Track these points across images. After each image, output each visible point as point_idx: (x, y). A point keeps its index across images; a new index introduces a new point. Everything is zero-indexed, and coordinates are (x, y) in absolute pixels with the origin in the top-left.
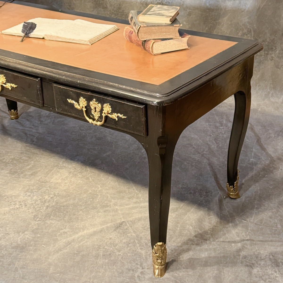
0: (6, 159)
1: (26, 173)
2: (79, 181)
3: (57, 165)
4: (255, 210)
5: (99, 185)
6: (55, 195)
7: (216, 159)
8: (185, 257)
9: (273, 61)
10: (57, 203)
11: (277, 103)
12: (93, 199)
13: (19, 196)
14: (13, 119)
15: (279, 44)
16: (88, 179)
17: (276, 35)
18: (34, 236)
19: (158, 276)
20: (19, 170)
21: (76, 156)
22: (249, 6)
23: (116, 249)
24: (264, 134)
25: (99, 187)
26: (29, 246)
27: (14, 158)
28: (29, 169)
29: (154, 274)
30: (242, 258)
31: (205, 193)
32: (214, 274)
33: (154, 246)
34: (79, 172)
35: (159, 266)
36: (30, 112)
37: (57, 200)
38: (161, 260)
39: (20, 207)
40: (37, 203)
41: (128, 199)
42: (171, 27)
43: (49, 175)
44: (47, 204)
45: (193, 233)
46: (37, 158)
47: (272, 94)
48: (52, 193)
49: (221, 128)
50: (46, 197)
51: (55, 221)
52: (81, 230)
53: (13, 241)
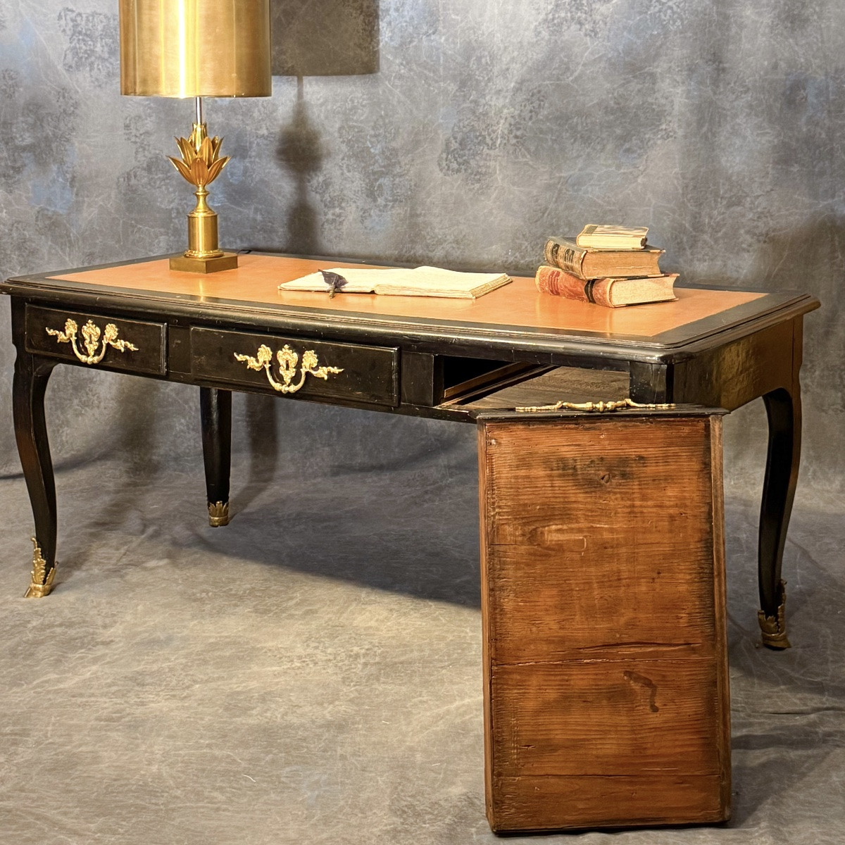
0: (235, 589)
1: (293, 612)
3: (356, 599)
5: (466, 627)
6: (374, 646)
9: (808, 393)
10: (385, 657)
12: (463, 649)
13: (293, 649)
14: (217, 526)
16: (435, 619)
17: (812, 336)
18: (357, 709)
20: (275, 608)
21: (393, 583)
22: (745, 271)
24: (814, 545)
25: (468, 631)
26: (353, 723)
28: (297, 604)
30: (823, 736)
34: (412, 609)
36: (250, 513)
37: (383, 652)
39: (303, 666)
40: (339, 658)
42: (644, 255)
43: (345, 614)
44: (362, 661)
46: (306, 588)
47: (814, 472)
48: (366, 642)
50: (356, 649)
51: (393, 686)
52: (457, 698)
53: (314, 717)
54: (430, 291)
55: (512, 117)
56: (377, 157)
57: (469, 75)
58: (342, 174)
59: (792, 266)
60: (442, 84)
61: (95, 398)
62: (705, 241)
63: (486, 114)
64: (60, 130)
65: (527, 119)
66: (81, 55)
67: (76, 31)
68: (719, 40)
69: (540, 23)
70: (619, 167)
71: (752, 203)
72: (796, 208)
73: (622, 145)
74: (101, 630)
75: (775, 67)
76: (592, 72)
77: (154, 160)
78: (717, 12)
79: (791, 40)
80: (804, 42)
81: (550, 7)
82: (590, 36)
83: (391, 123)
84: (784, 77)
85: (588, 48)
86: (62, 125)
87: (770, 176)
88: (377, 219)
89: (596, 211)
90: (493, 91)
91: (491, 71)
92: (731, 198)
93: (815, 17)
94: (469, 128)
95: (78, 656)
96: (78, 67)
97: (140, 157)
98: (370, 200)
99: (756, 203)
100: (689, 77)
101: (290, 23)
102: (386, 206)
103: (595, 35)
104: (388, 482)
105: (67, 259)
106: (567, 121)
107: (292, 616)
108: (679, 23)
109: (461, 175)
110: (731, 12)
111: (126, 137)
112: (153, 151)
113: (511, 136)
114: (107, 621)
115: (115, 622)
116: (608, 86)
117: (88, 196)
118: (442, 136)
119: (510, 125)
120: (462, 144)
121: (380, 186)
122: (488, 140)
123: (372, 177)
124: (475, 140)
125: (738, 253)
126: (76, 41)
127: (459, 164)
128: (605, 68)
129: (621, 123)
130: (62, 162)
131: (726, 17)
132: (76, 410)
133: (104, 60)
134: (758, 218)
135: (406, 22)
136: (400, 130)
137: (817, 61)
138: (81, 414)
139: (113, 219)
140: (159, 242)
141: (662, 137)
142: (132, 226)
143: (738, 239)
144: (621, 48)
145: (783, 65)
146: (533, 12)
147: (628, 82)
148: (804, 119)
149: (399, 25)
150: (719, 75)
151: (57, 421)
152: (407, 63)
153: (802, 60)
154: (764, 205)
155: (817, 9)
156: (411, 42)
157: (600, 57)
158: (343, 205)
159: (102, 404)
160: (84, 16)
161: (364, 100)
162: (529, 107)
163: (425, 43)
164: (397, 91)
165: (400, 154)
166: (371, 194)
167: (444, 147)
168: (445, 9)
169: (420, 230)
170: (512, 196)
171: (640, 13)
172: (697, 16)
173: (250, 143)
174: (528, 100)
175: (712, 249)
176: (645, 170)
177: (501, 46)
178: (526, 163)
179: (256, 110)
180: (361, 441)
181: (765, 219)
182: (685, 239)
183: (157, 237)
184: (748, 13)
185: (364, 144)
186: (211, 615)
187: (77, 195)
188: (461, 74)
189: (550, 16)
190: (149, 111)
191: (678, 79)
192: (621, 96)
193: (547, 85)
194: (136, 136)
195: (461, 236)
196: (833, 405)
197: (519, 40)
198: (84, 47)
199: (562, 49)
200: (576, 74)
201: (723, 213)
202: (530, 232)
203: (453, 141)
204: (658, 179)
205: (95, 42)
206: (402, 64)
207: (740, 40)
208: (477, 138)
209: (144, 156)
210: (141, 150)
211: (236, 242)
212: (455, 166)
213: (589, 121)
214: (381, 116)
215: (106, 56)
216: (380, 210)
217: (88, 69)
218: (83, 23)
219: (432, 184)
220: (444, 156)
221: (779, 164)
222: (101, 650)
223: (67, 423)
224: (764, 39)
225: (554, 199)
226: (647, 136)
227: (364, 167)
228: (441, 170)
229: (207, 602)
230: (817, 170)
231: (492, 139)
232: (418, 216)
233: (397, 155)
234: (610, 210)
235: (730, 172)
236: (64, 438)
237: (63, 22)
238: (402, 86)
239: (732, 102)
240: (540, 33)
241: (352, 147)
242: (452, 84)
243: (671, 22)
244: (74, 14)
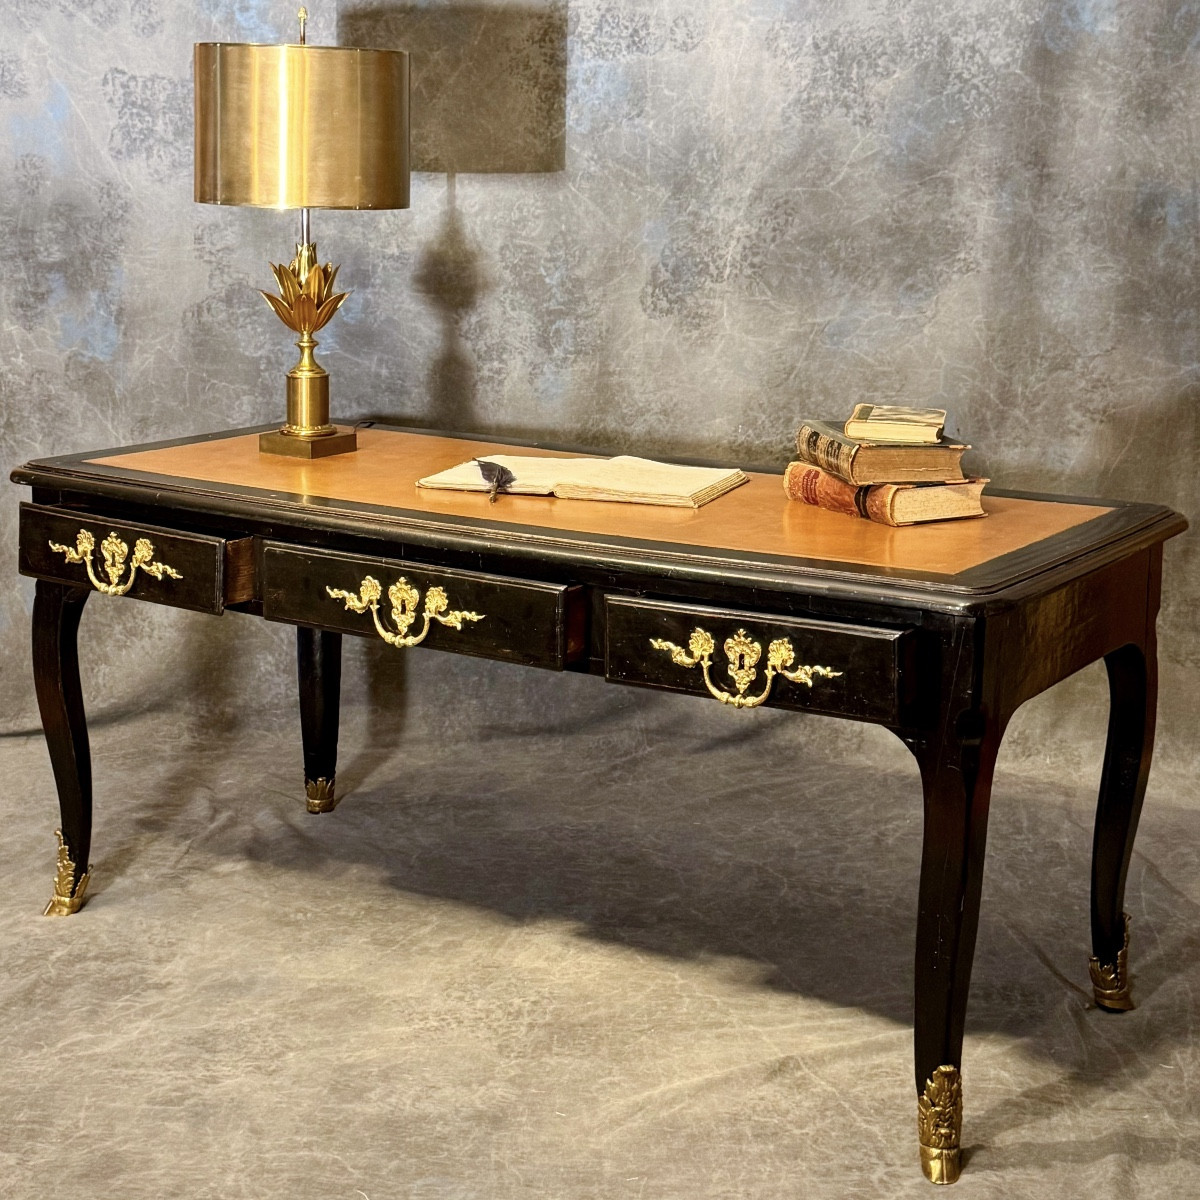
1: (427, 943)
2: (607, 964)
4: (1190, 1036)
6: (543, 997)
7: (1029, 914)
8: (1007, 1138)
10: (559, 1016)
11: (1183, 776)
12: (670, 1005)
13: (428, 1000)
14: (317, 813)
15: (1175, 584)
18: (520, 1093)
19: (942, 1179)
20: (401, 937)
22: (1073, 462)
23: (790, 1122)
24: (1164, 856)
26: (515, 1115)
29: (927, 1173)
30: (1183, 1147)
32: (1110, 1175)
33: (929, 1082)
35: (942, 1148)
36: (366, 794)
37: (555, 1009)
38: (948, 1127)
39: (442, 1027)
40: (493, 1016)
41: (779, 1008)
42: (941, 452)
43: (502, 949)
44: (527, 1020)
45: (1014, 1088)
48: (531, 992)
49: (1018, 837)
50: (517, 1001)
51: (570, 1058)
52: (663, 1079)
53: (458, 1105)
54: (632, 495)
55: (747, 237)
56: (554, 290)
57: (687, 175)
58: (504, 313)
60: (648, 188)
61: (146, 624)
62: (1017, 419)
63: (710, 232)
64: (102, 241)
65: (768, 240)
66: (134, 136)
67: (129, 102)
68: (1043, 134)
69: (789, 105)
70: (897, 311)
71: (1085, 366)
72: (1147, 374)
73: (902, 280)
74: (152, 967)
75: (1122, 174)
76: (862, 175)
77: (237, 287)
78: (1042, 94)
79: (1145, 137)
80: (1164, 139)
81: (804, 83)
82: (861, 124)
83: (575, 242)
84: (1134, 189)
85: (856, 142)
86: (105, 235)
87: (1111, 328)
88: (552, 378)
89: (864, 373)
90: (721, 200)
91: (718, 171)
92: (1055, 358)
93: (1181, 105)
94: (685, 251)
95: (120, 1004)
96: (130, 152)
97: (216, 282)
98: (542, 351)
99: (1091, 366)
100: (1001, 185)
101: (434, 97)
102: (565, 359)
103: (868, 123)
104: (560, 751)
105: (110, 426)
106: (825, 244)
107: (425, 951)
108: (986, 108)
109: (674, 318)
110: (1060, 95)
111: (197, 253)
112: (235, 276)
113: (745, 264)
114: (163, 953)
115: (174, 955)
116: (884, 195)
117: (140, 338)
118: (647, 261)
119: (745, 248)
120: (676, 273)
121: (557, 331)
122: (712, 268)
123: (546, 318)
124: (694, 269)
125: (1063, 437)
126: (128, 115)
127: (670, 302)
128: (880, 170)
129: (902, 249)
130: (104, 289)
131: (1055, 102)
132: (118, 641)
133: (167, 143)
134: (1093, 387)
135: (599, 98)
136: (588, 252)
137: (1181, 167)
138: (125, 646)
139: (177, 370)
140: (241, 404)
141: (960, 270)
142: (203, 380)
143: (1064, 416)
144: (903, 142)
145: (1133, 171)
146: (781, 89)
147: (913, 191)
148: (1160, 250)
149: (590, 104)
150: (1042, 183)
151: (91, 656)
152: (600, 158)
153: (1161, 165)
154: (1101, 369)
155: (1183, 93)
156: (606, 127)
157: (873, 155)
158: (505, 356)
159: (156, 632)
160: (140, 80)
161: (537, 208)
162: (771, 224)
163: (625, 130)
164: (584, 197)
165: (586, 287)
166: (545, 342)
167: (650, 277)
168: (654, 81)
169: (613, 395)
170: (744, 349)
171: (932, 93)
172: (1013, 99)
173: (374, 266)
174: (771, 213)
175: (1027, 429)
176: (934, 316)
177: (734, 136)
178: (766, 303)
179: (383, 220)
180: (523, 692)
181: (1102, 390)
182: (989, 415)
183: (238, 398)
184: (1085, 97)
185: (535, 270)
186: (312, 948)
187: (125, 334)
188: (676, 174)
189: (805, 96)
190: (230, 218)
191: (984, 188)
192: (903, 211)
193: (798, 193)
194: (211, 253)
195: (672, 404)
196: (1193, 654)
197: (760, 127)
198: (139, 125)
199: (821, 143)
200: (840, 178)
201: (1043, 380)
202: (769, 402)
203: (663, 270)
204: (952, 330)
205: (154, 118)
206: (592, 159)
207: (1073, 135)
208: (696, 266)
209: (222, 281)
210: (218, 272)
212: (664, 304)
213: (855, 244)
214: (561, 232)
215: (170, 137)
216: (557, 366)
217: (144, 155)
218: (139, 90)
219: (631, 330)
220: (650, 290)
221: (1125, 312)
222: (153, 997)
223: (105, 659)
224: (1107, 134)
225: (804, 355)
226: (938, 268)
227: (534, 305)
228: (645, 310)
229: (304, 927)
230: (1177, 321)
231: (717, 268)
232: (611, 374)
233: (582, 287)
234: (884, 373)
235: (1055, 321)
236: (100, 681)
237: (109, 88)
238: (591, 189)
239: (1059, 222)
240: (789, 118)
241: (518, 275)
242: (663, 189)
243: (976, 107)
244: (126, 78)
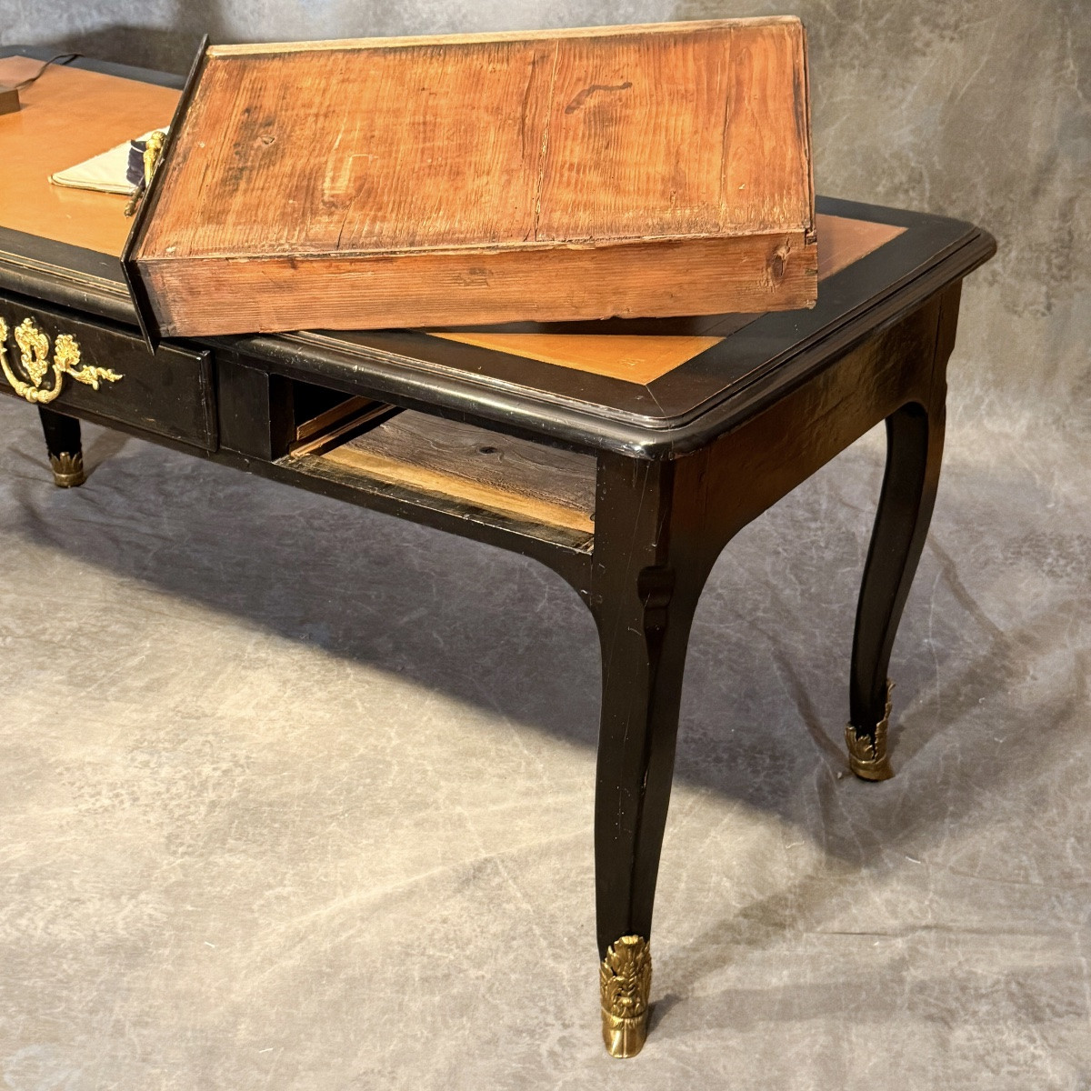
0: (51, 631)
1: (129, 681)
2: (321, 713)
3: (236, 655)
4: (947, 820)
5: (391, 727)
6: (237, 764)
7: (802, 637)
8: (712, 986)
9: (996, 285)
10: (247, 791)
11: (1007, 436)
12: (374, 778)
13: (107, 766)
14: (66, 487)
15: (1020, 228)
16: (349, 704)
17: (1011, 196)
18: (172, 909)
19: (622, 1053)
20: (103, 673)
21: (302, 623)
23: (468, 958)
24: (966, 551)
25: (393, 734)
26: (158, 945)
27: (80, 629)
28: (138, 669)
29: (608, 1044)
30: (912, 991)
31: (768, 761)
32: (817, 1048)
33: (610, 949)
34: (317, 682)
35: (624, 1018)
36: (126, 461)
37: (245, 781)
38: (631, 996)
39: (113, 806)
40: (174, 790)
41: (496, 779)
43: (210, 690)
44: (210, 795)
45: (734, 903)
46: (165, 630)
47: (991, 405)
48: (227, 755)
49: (813, 525)
50: (207, 769)
51: (243, 857)
52: (340, 890)
53: (97, 928)
59: (992, 81)
62: (856, 36)
107: (124, 693)
125: (907, 57)
143: (910, 31)
182: (823, 31)
195: (459, 16)
196: (1032, 304)
202: (571, 14)
211: (90, 14)
